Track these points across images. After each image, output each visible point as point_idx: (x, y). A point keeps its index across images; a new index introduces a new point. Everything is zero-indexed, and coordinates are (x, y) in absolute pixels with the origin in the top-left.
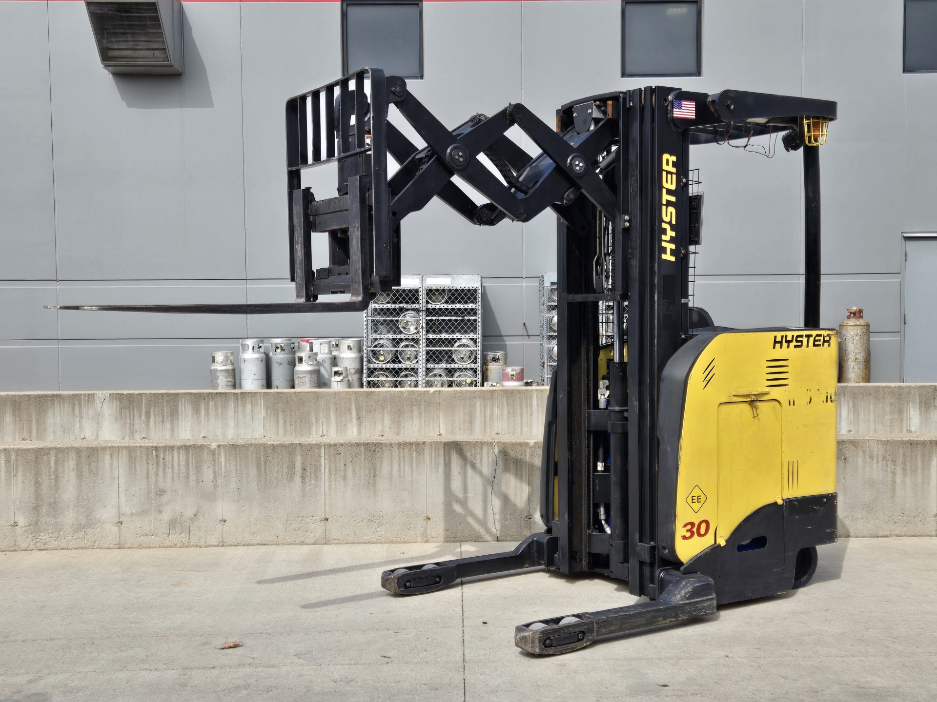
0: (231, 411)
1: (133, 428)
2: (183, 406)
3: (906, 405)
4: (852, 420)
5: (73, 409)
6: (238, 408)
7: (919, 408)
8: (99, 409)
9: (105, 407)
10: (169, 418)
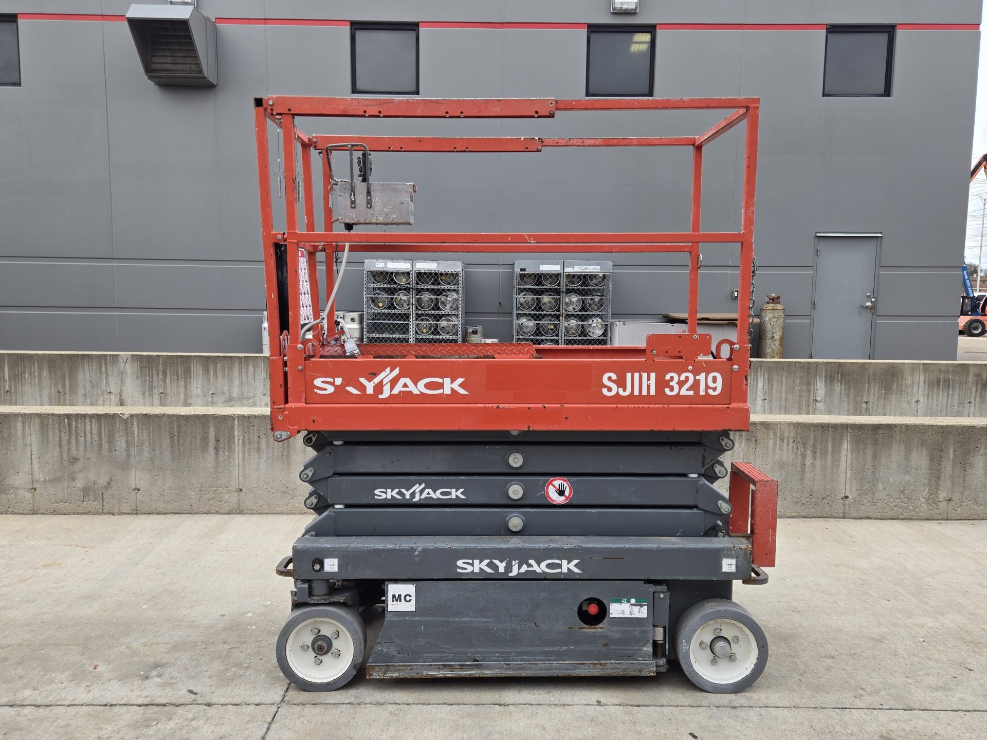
0: (236, 373)
1: (152, 384)
2: (195, 367)
3: (813, 378)
4: (767, 390)
5: (101, 368)
6: (242, 370)
7: (825, 381)
8: (122, 368)
9: (128, 366)
10: (183, 376)
